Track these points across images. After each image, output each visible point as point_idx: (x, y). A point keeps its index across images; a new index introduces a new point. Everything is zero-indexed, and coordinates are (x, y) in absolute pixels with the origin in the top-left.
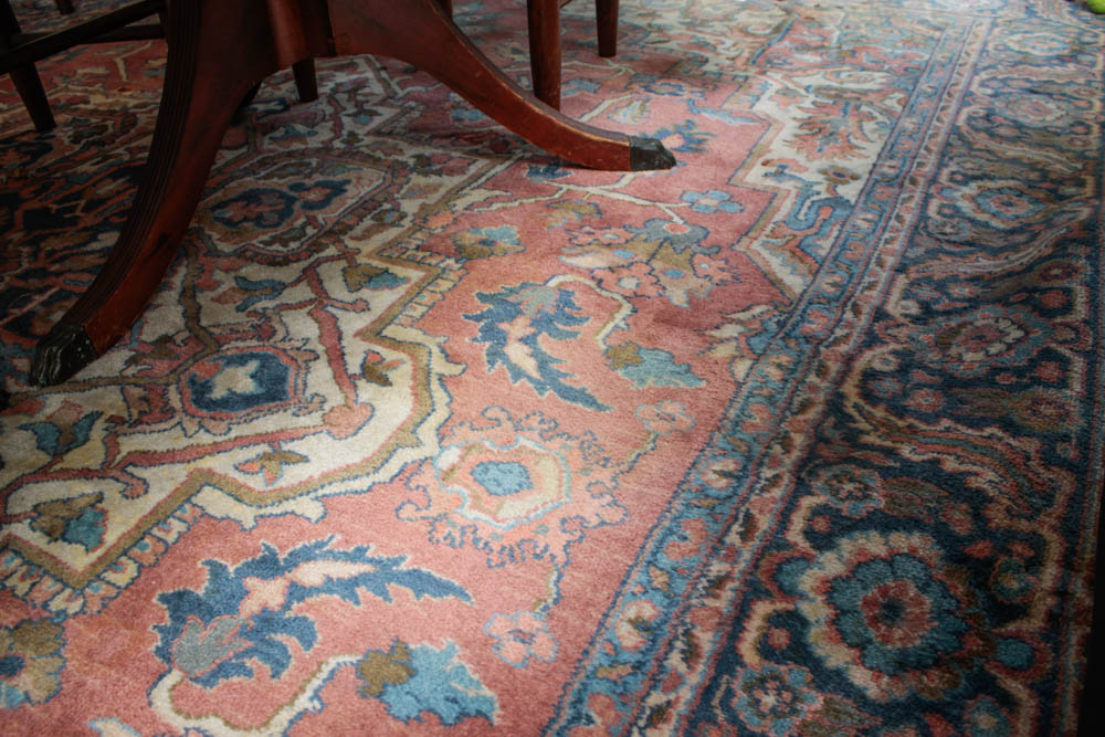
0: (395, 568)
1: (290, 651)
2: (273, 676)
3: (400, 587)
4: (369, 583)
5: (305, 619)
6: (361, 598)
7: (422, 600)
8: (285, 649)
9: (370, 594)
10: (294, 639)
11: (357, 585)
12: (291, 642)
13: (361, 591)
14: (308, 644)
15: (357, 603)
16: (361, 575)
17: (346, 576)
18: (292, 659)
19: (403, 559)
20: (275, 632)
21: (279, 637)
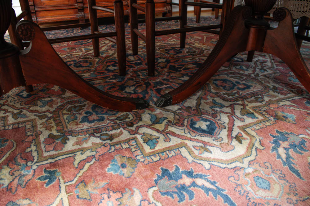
0: (221, 192)
1: (185, 198)
2: (178, 202)
3: (221, 197)
4: (213, 192)
5: (193, 192)
6: (209, 195)
7: (225, 204)
8: (184, 197)
9: (212, 195)
10: (188, 196)
11: (210, 191)
12: (187, 196)
13: (210, 193)
14: (191, 199)
15: (208, 195)
16: (212, 189)
17: (208, 187)
18: (185, 200)
19: (225, 191)
20: (184, 191)
21: (184, 193)
